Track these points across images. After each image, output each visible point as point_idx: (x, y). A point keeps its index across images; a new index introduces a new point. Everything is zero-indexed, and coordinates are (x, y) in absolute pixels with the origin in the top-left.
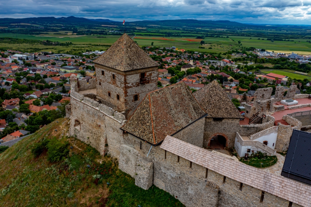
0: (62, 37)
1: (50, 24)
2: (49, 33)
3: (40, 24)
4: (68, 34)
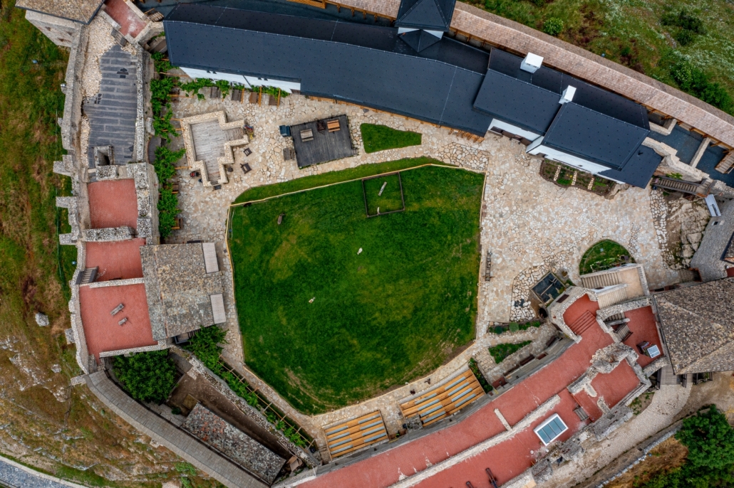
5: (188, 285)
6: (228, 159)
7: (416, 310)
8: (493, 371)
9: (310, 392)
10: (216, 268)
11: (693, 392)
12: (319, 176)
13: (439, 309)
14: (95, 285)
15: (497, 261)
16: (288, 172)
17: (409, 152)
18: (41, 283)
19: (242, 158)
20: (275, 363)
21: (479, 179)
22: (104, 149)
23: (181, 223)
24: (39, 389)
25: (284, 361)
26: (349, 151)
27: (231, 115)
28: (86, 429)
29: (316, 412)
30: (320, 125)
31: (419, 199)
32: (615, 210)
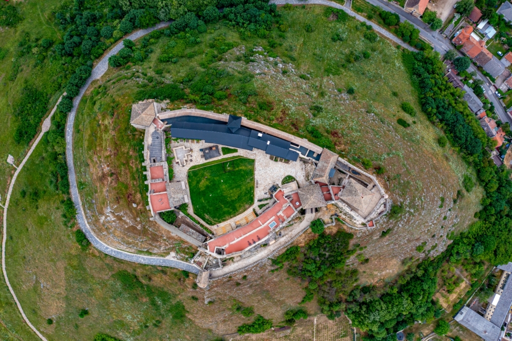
5: (178, 193)
6: (186, 158)
7: (238, 197)
8: (259, 211)
9: (211, 220)
10: (185, 188)
11: (315, 216)
12: (211, 162)
13: (245, 196)
14: (154, 194)
15: (259, 182)
16: (202, 161)
17: (235, 154)
18: (134, 195)
19: (190, 158)
20: (202, 213)
21: (253, 161)
22: (154, 158)
23: (174, 176)
24: (132, 226)
25: (204, 212)
26: (218, 155)
27: (186, 146)
28: (148, 236)
29: (213, 225)
30: (210, 148)
31: (238, 167)
32: (290, 167)
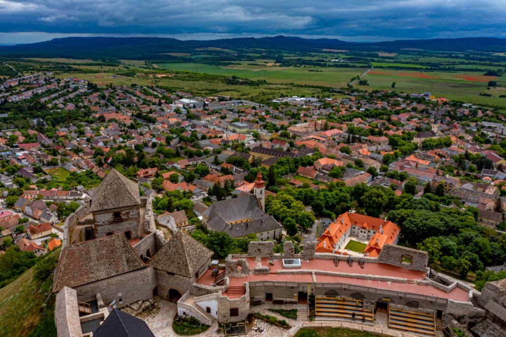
0: (258, 70)
1: (247, 48)
2: (242, 62)
3: (234, 48)
4: (268, 65)
8: (302, 308)
